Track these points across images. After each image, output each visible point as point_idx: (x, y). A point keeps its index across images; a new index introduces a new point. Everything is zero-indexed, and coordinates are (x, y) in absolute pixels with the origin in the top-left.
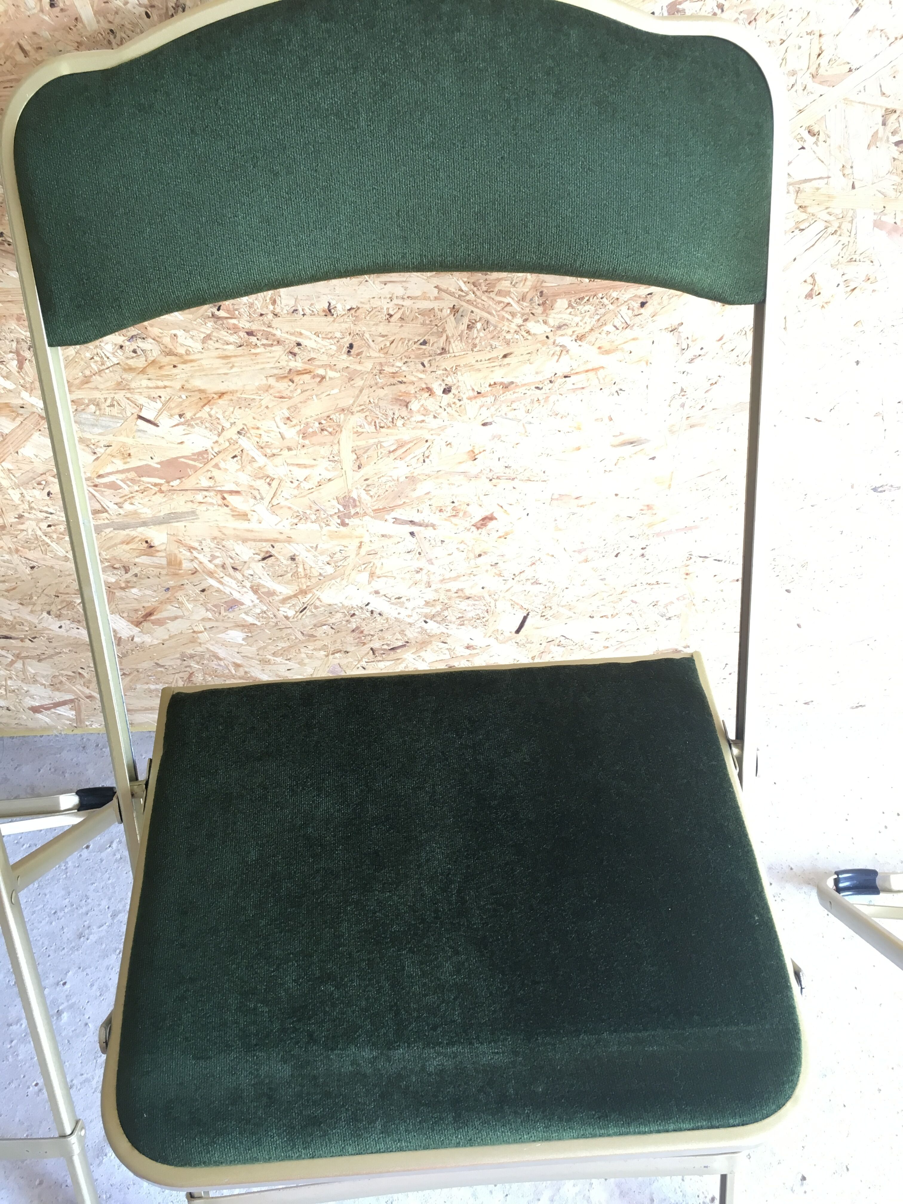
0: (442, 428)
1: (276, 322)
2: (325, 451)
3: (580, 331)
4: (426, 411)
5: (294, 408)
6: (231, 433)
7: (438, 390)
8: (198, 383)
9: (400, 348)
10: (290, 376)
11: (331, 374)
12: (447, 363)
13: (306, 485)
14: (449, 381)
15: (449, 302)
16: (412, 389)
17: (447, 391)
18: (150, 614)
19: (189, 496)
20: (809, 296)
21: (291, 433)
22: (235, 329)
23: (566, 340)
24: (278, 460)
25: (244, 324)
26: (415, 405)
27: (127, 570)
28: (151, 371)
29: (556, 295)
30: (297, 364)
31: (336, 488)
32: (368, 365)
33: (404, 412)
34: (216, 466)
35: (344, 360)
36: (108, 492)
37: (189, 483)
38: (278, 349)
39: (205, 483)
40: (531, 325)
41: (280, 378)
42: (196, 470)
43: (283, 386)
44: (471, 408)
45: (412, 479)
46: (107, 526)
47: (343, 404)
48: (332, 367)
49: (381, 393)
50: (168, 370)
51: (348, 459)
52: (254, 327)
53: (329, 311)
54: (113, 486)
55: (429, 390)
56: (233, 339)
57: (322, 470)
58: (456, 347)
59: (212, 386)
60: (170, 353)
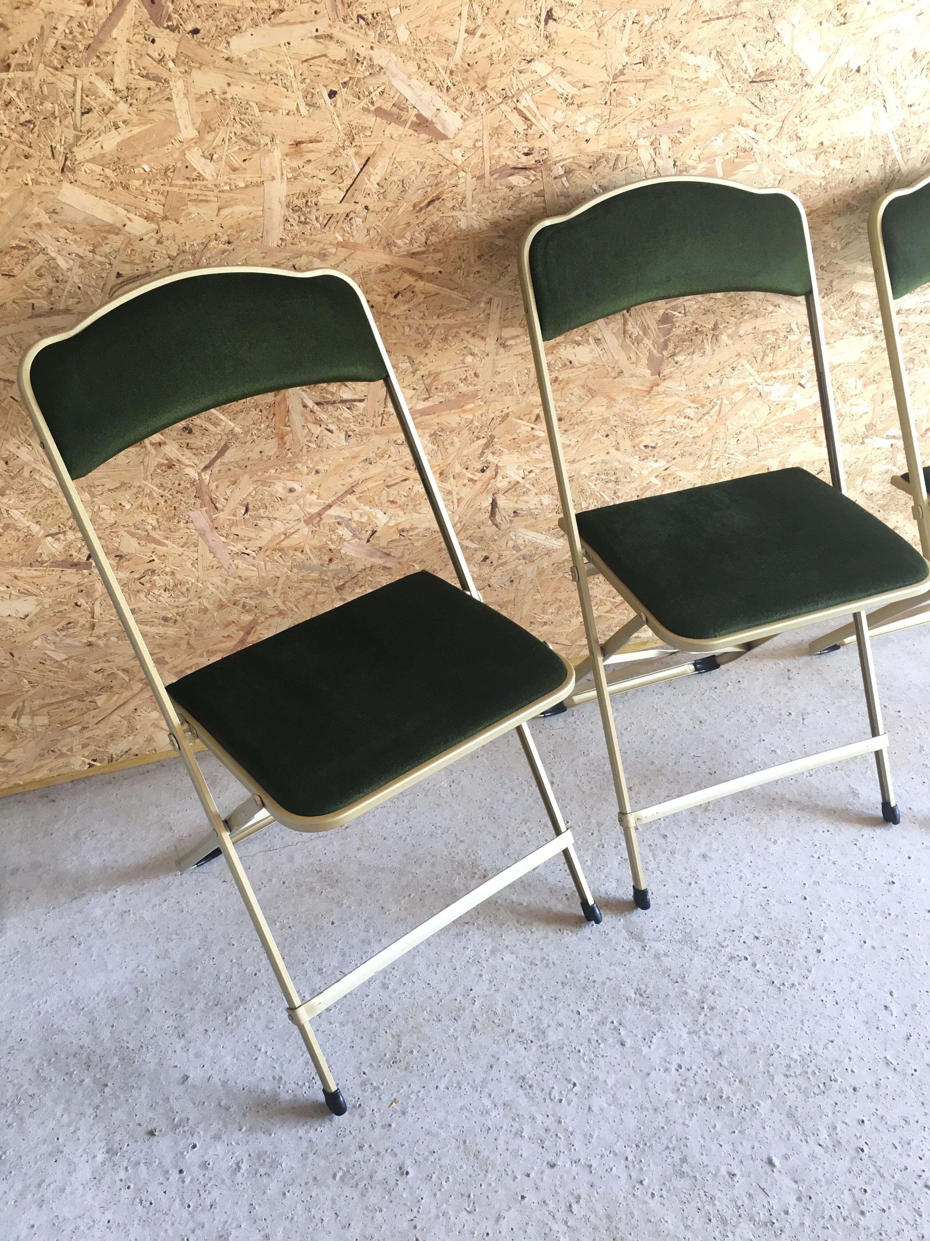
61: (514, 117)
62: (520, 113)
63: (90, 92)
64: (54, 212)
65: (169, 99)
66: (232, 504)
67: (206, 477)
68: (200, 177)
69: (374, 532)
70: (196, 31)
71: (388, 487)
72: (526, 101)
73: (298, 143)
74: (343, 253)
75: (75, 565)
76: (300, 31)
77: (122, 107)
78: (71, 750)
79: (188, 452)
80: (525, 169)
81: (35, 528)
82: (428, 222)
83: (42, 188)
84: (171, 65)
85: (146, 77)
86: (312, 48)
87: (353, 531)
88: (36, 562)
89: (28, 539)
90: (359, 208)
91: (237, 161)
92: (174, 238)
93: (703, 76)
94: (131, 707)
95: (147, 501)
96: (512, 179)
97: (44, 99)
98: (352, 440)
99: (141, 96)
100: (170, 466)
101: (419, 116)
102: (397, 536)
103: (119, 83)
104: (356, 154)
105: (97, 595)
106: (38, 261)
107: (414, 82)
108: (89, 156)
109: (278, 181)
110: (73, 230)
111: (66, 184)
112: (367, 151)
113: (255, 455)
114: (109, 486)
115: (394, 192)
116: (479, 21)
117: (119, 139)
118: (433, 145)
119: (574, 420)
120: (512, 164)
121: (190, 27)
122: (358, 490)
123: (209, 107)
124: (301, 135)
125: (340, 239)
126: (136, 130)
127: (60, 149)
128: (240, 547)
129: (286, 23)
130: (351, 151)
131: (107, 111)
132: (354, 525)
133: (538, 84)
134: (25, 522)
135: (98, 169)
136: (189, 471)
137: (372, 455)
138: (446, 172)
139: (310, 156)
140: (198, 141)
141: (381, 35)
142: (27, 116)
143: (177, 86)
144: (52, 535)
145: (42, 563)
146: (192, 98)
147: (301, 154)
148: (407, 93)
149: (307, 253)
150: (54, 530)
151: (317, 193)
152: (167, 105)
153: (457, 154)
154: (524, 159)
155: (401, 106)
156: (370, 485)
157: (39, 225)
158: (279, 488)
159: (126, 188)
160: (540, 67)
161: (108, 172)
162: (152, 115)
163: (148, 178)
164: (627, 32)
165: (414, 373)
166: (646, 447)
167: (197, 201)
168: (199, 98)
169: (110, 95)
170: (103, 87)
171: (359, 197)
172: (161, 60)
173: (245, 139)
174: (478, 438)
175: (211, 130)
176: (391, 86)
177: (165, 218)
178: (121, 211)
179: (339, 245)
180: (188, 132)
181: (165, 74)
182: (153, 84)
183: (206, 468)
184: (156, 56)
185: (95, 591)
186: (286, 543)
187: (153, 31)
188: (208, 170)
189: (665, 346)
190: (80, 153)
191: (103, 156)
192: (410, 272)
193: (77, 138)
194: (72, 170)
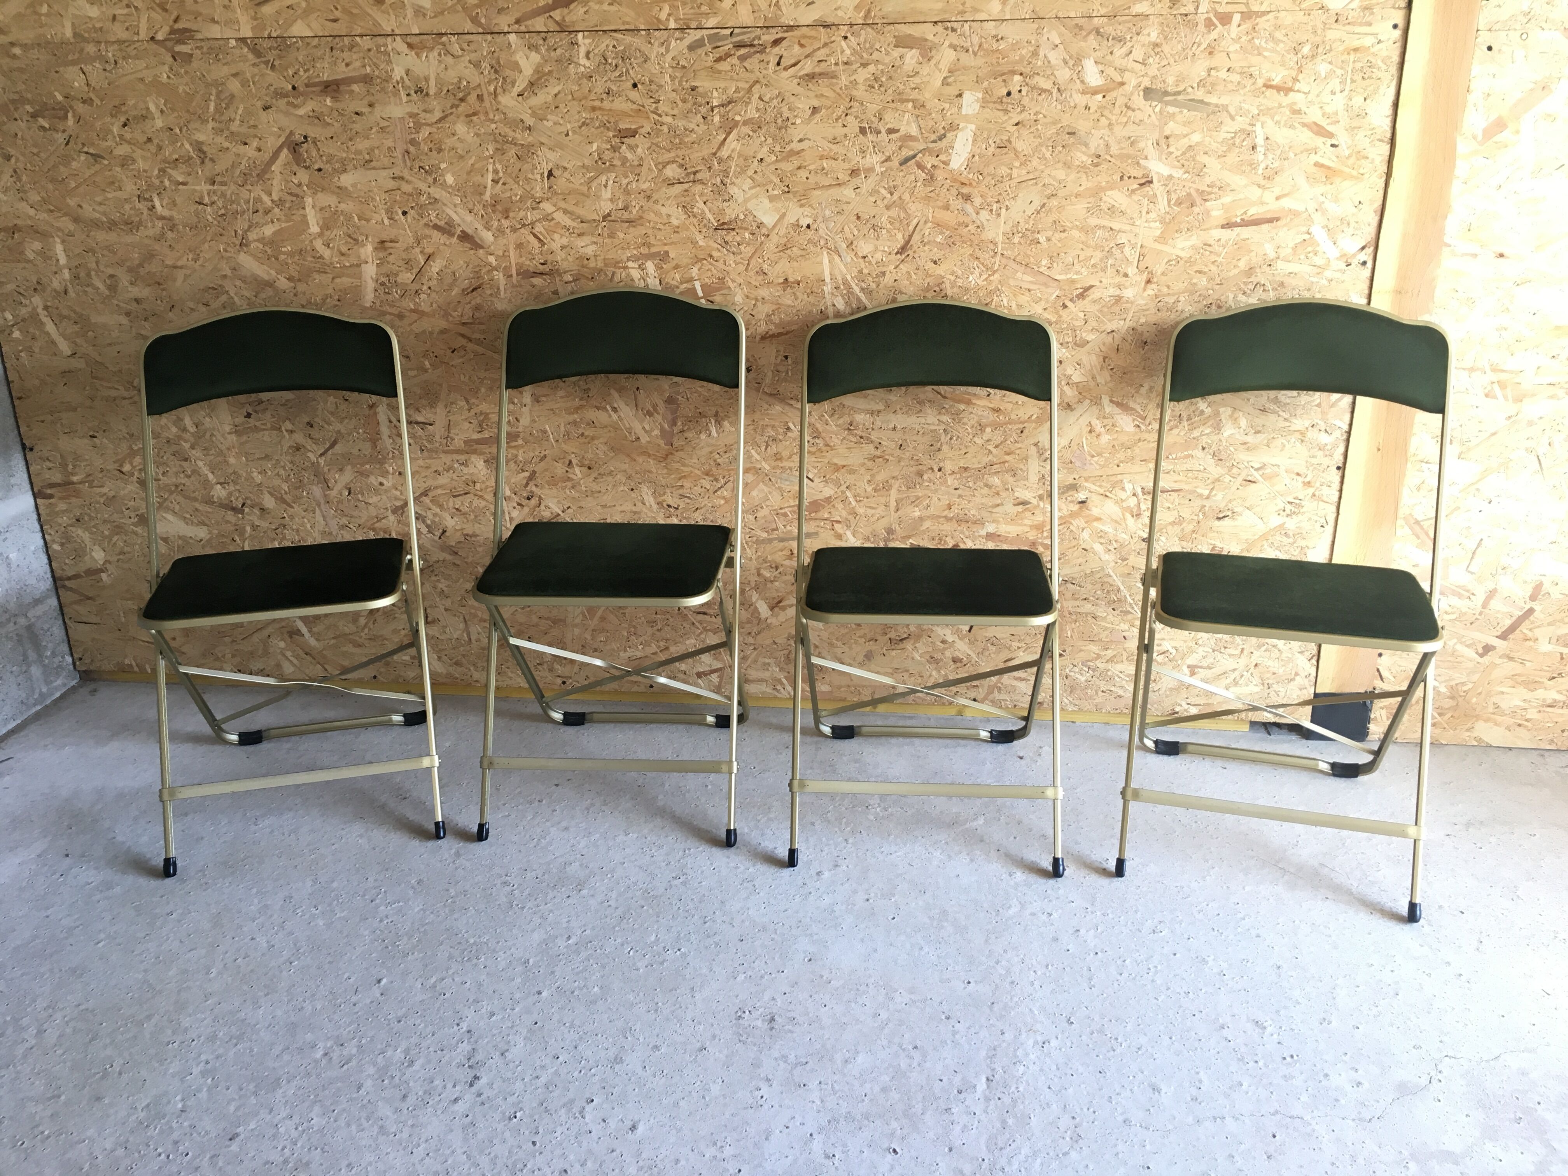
0: (936, 491)
1: (873, 433)
2: (883, 500)
3: (997, 442)
4: (930, 481)
5: (873, 476)
6: (843, 488)
7: (936, 469)
8: (835, 461)
9: (921, 447)
10: (873, 459)
11: (891, 458)
12: (940, 456)
13: (872, 520)
14: (941, 465)
15: (943, 427)
16: (925, 468)
17: (940, 470)
18: (780, 602)
19: (817, 523)
20: (1090, 432)
21: (869, 489)
22: (856, 435)
23: (991, 448)
24: (861, 504)
25: (860, 433)
26: (925, 477)
27: (777, 568)
28: (818, 454)
29: (987, 426)
30: (878, 453)
31: (884, 523)
32: (908, 454)
33: (920, 481)
34: (834, 506)
35: (898, 452)
36: (782, 518)
37: (820, 515)
38: (871, 445)
39: (826, 516)
40: (976, 439)
41: (869, 459)
42: (824, 507)
43: (870, 464)
44: (950, 480)
45: (921, 519)
46: (775, 539)
47: (895, 474)
48: (892, 455)
49: (912, 469)
50: (824, 454)
51: (893, 504)
52: (863, 435)
53: (894, 429)
54: (785, 515)
55: (932, 469)
56: (854, 440)
57: (881, 511)
58: (945, 448)
59: (841, 463)
60: (827, 445)
61: (531, 238)
62: (535, 236)
63: (258, 200)
64: (235, 269)
65: (304, 208)
66: (339, 486)
67: (322, 461)
68: (321, 257)
69: (444, 532)
70: (320, 170)
71: (455, 496)
72: (539, 228)
73: (383, 242)
74: (415, 316)
75: (234, 509)
76: (384, 173)
77: (276, 210)
78: (224, 656)
79: (309, 440)
80: (542, 274)
81: (211, 477)
82: (473, 303)
83: (228, 254)
84: (305, 188)
85: (291, 194)
86: (392, 184)
87: (428, 526)
88: (209, 501)
89: (206, 485)
90: (425, 288)
91: (344, 249)
92: (304, 293)
93: (675, 222)
94: (265, 633)
95: (282, 472)
96: (533, 280)
97: (233, 202)
98: (425, 453)
99: (287, 205)
100: (298, 449)
101: (463, 232)
102: (463, 539)
103: (275, 197)
104: (421, 252)
105: (247, 535)
106: (224, 298)
107: (459, 210)
108: (255, 237)
109: (370, 264)
110: (244, 282)
111: (242, 254)
112: (429, 250)
113: (355, 452)
114: (257, 456)
115: (449, 280)
116: (501, 174)
117: (273, 229)
118: (472, 252)
119: (602, 471)
120: (531, 270)
121: (316, 167)
122: (431, 494)
123: (327, 215)
124: (385, 237)
125: (412, 307)
126: (284, 225)
127: (240, 232)
128: (344, 521)
129: (374, 168)
130: (418, 250)
131: (267, 212)
132: (429, 522)
133: (548, 218)
134: (205, 470)
135: (261, 246)
136: (310, 454)
137: (441, 469)
138: (484, 270)
139: (391, 251)
140: (321, 235)
141: (435, 179)
142: (223, 211)
143: (309, 201)
144: (221, 484)
145: (214, 502)
146: (317, 209)
147: (385, 249)
148: (455, 217)
149: (390, 314)
150: (222, 480)
151: (397, 275)
152: (302, 212)
153: (492, 259)
154: (541, 267)
155: (450, 224)
156: (439, 491)
157: (225, 276)
158: (373, 480)
159: (277, 259)
160: (547, 207)
161: (267, 249)
162: (294, 217)
163: (291, 254)
164: (609, 188)
165: (469, 410)
166: (669, 506)
167: (319, 272)
168: (321, 209)
169: (269, 203)
170: (266, 198)
171: (425, 281)
172: (300, 185)
173: (349, 236)
174: (523, 471)
175: (328, 229)
176: (443, 211)
177: (299, 280)
178: (273, 272)
179: (412, 311)
180: (314, 229)
181: (301, 194)
182: (294, 199)
183: (322, 455)
184: (296, 182)
185: (245, 531)
186: (377, 525)
187: (295, 168)
188: (326, 253)
189: (674, 423)
190: (252, 236)
191: (264, 238)
192: (463, 336)
193: (250, 227)
194: (246, 246)
